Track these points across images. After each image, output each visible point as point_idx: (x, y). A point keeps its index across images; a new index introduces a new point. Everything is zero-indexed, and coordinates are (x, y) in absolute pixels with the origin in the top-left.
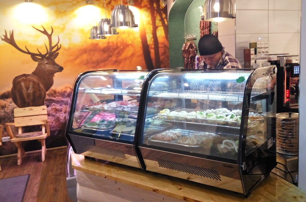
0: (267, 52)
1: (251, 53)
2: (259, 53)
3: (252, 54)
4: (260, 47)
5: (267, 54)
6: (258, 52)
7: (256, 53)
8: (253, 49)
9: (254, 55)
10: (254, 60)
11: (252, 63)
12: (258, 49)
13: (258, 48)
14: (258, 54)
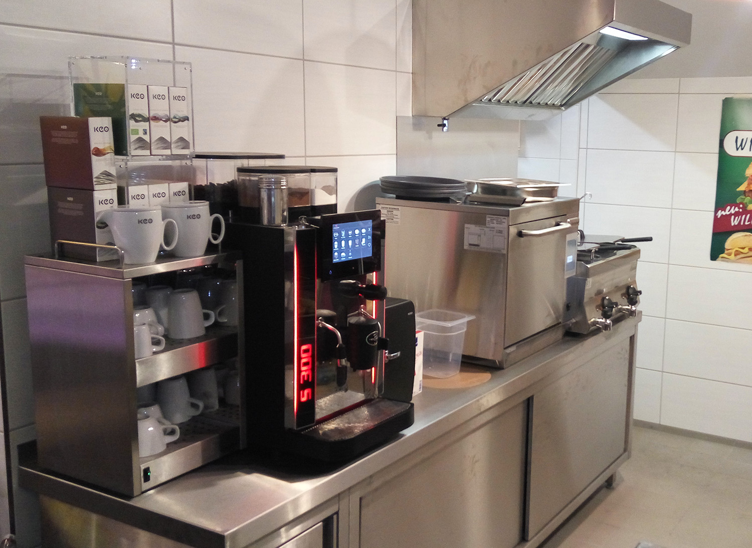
0: (183, 142)
1: (93, 146)
2: (143, 144)
3: (99, 153)
4: (145, 114)
5: (186, 152)
6: (132, 138)
7: (120, 147)
8: (107, 122)
9: (110, 156)
10: (115, 186)
11: (101, 202)
12: (131, 125)
13: (133, 117)
14: (132, 150)
